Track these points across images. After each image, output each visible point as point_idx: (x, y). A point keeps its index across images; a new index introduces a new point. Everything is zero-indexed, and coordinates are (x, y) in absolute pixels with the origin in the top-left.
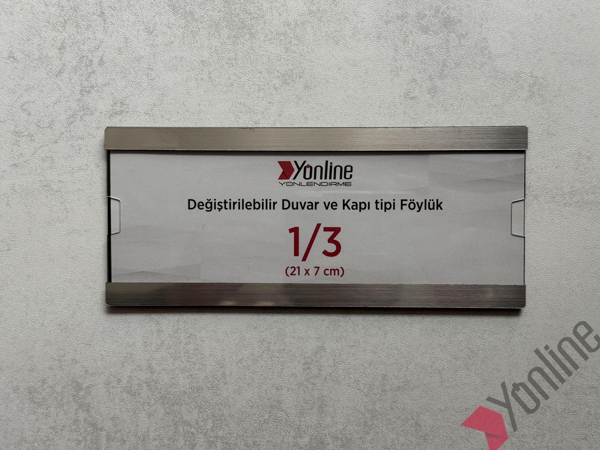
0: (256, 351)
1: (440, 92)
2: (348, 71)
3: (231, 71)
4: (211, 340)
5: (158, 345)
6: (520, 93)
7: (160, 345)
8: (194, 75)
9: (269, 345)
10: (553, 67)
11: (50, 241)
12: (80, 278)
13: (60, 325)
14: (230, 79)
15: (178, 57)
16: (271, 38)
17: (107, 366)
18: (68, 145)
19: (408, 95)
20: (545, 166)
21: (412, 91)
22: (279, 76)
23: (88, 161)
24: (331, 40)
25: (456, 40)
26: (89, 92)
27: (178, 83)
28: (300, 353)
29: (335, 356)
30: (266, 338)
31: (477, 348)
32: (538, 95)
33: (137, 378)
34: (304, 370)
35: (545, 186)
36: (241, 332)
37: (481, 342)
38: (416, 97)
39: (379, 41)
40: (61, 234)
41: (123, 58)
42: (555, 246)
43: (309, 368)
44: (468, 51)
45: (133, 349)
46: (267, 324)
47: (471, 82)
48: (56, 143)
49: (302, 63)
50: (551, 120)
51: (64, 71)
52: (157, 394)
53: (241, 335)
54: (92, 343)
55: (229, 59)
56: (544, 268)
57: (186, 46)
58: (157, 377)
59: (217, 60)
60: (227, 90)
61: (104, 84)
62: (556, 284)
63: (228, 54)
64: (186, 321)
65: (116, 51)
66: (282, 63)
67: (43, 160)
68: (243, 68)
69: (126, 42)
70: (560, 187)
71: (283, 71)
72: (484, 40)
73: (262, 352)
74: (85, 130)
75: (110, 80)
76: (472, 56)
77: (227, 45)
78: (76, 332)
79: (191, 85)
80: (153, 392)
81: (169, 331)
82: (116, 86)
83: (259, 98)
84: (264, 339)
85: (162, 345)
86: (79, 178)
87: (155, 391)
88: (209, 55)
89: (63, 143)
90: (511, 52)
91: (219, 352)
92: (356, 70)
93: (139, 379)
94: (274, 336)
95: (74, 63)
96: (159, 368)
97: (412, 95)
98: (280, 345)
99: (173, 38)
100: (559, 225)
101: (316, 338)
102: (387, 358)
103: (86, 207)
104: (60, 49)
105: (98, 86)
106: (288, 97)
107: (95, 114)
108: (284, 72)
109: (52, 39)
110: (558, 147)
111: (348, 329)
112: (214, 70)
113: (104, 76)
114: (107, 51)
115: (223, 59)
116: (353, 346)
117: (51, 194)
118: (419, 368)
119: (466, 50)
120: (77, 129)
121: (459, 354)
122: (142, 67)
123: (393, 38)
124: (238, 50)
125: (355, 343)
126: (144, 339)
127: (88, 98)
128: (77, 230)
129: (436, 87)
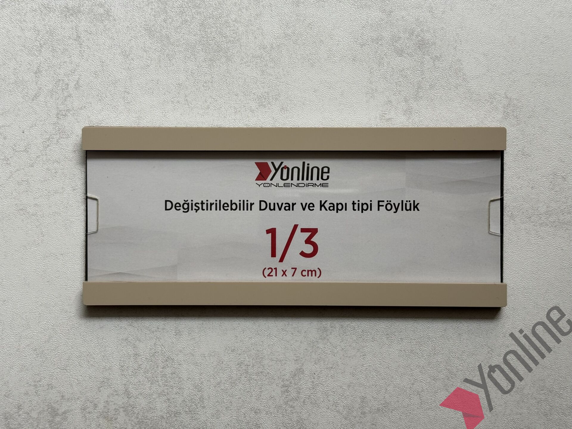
0: (234, 373)
1: (416, 113)
2: (324, 93)
3: (208, 93)
4: (189, 363)
5: (135, 369)
6: (495, 114)
7: (137, 369)
8: (171, 98)
9: (247, 367)
10: (527, 88)
11: (26, 265)
12: (56, 302)
13: (36, 350)
14: (206, 102)
15: (154, 80)
16: (247, 61)
17: (83, 391)
18: (44, 169)
19: (383, 116)
20: (521, 186)
21: (387, 112)
22: (255, 99)
23: (64, 185)
24: (307, 62)
25: (430, 62)
26: (65, 115)
27: (154, 106)
28: (279, 375)
29: (314, 378)
30: (245, 361)
31: (456, 369)
32: (512, 116)
33: (113, 403)
34: (283, 392)
35: (521, 206)
36: (218, 354)
37: (460, 363)
38: (392, 119)
39: (355, 64)
40: (37, 257)
41: (100, 81)
42: (532, 266)
43: (287, 391)
44: (442, 73)
45: (110, 374)
46: (245, 347)
47: (446, 104)
48: (32, 167)
49: (278, 86)
50: (526, 140)
51: (40, 94)
52: (135, 419)
53: (219, 358)
54: (68, 368)
55: (205, 82)
56: (521, 288)
57: (162, 69)
58: (133, 402)
59: (194, 83)
60: (204, 112)
61: (80, 107)
62: (534, 304)
63: (204, 77)
64: (163, 345)
65: (92, 74)
66: (258, 85)
67: (19, 184)
68: (219, 91)
69: (102, 66)
70: (535, 207)
71: (259, 93)
72: (459, 62)
73: (240, 375)
74: (62, 153)
75: (87, 104)
76: (446, 77)
77: (203, 67)
78: (51, 357)
79: (168, 108)
80: (130, 417)
81: (146, 354)
82: (93, 109)
83: (236, 121)
84: (242, 362)
85: (139, 369)
86: (55, 201)
87: (132, 416)
88: (186, 78)
89: (39, 167)
90: (485, 74)
91: (196, 376)
92: (332, 92)
93: (116, 404)
94: (252, 358)
95: (50, 87)
96: (136, 392)
97: (387, 117)
98: (259, 367)
99: (149, 62)
100: (536, 245)
101: (295, 360)
102: (366, 380)
103: (62, 231)
104: (36, 73)
105: (74, 109)
106: (264, 119)
107: (71, 137)
108: (260, 95)
109: (28, 63)
110: (533, 167)
111: (327, 350)
112: (190, 93)
113: (80, 99)
114: (83, 75)
115: (199, 82)
116: (332, 368)
117: (27, 217)
118: (398, 389)
119: (441, 72)
120: (53, 153)
121: (438, 375)
122: (118, 91)
123: (368, 61)
124: (214, 73)
125: (333, 365)
126: (121, 363)
127: (64, 121)
128: (53, 254)
129: (411, 109)
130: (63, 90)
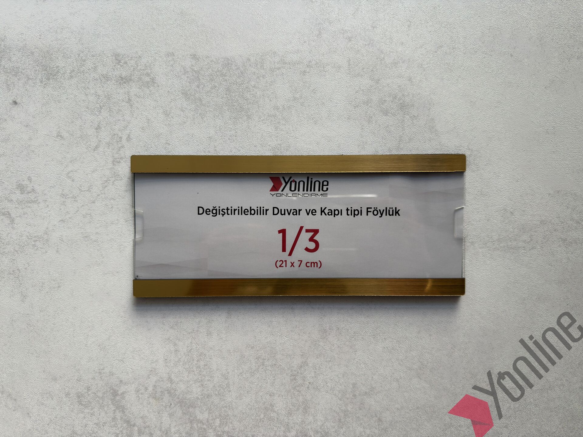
0: (253, 365)
3: (232, 145)
4: (218, 358)
5: (176, 362)
7: (178, 362)
8: (203, 148)
9: (264, 361)
11: (91, 280)
13: (99, 346)
14: (231, 151)
15: (190, 134)
16: (263, 119)
17: (136, 378)
18: (103, 205)
25: (409, 120)
26: (119, 162)
28: (288, 367)
29: (316, 369)
30: (261, 355)
33: (160, 387)
34: (292, 380)
36: (241, 351)
39: (349, 122)
41: (146, 135)
43: (295, 379)
46: (262, 344)
48: (94, 202)
51: (100, 146)
52: (176, 399)
54: (124, 360)
55: (231, 136)
57: (195, 125)
58: (175, 386)
59: (221, 137)
64: (198, 343)
65: (140, 129)
66: (273, 139)
67: (84, 217)
68: (241, 143)
69: (148, 123)
71: (274, 145)
72: (432, 120)
73: (258, 366)
78: (112, 351)
80: (172, 398)
81: (184, 351)
84: (259, 356)
87: (175, 397)
88: (214, 132)
89: (100, 203)
91: (224, 367)
92: (331, 144)
93: (162, 388)
95: (108, 140)
96: (176, 379)
98: (273, 361)
99: (185, 119)
101: (301, 355)
104: (97, 129)
105: (126, 157)
109: (91, 121)
111: (326, 347)
112: (218, 144)
113: (131, 149)
114: (133, 130)
115: (225, 136)
116: (330, 361)
117: (91, 243)
120: (110, 192)
121: (414, 367)
122: (161, 143)
123: (360, 119)
125: (332, 359)
127: (118, 167)
130: (118, 142)
